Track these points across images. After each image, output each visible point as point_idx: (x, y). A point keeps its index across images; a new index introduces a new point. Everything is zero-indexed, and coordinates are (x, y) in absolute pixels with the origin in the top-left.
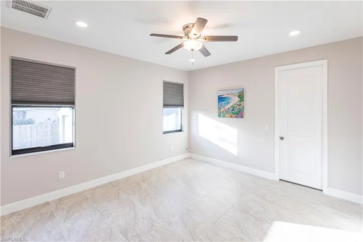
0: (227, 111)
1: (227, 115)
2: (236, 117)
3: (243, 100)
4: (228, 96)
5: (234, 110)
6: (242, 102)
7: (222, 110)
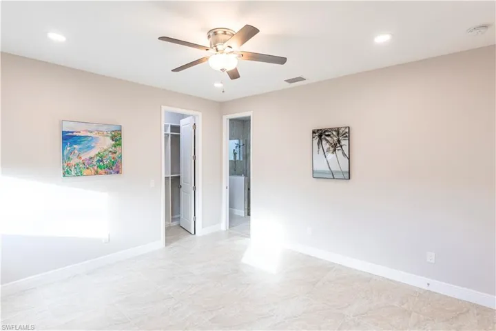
0: (87, 164)
1: (85, 172)
2: (106, 173)
3: (120, 145)
4: (89, 134)
5: (102, 161)
6: (118, 147)
7: (74, 161)
